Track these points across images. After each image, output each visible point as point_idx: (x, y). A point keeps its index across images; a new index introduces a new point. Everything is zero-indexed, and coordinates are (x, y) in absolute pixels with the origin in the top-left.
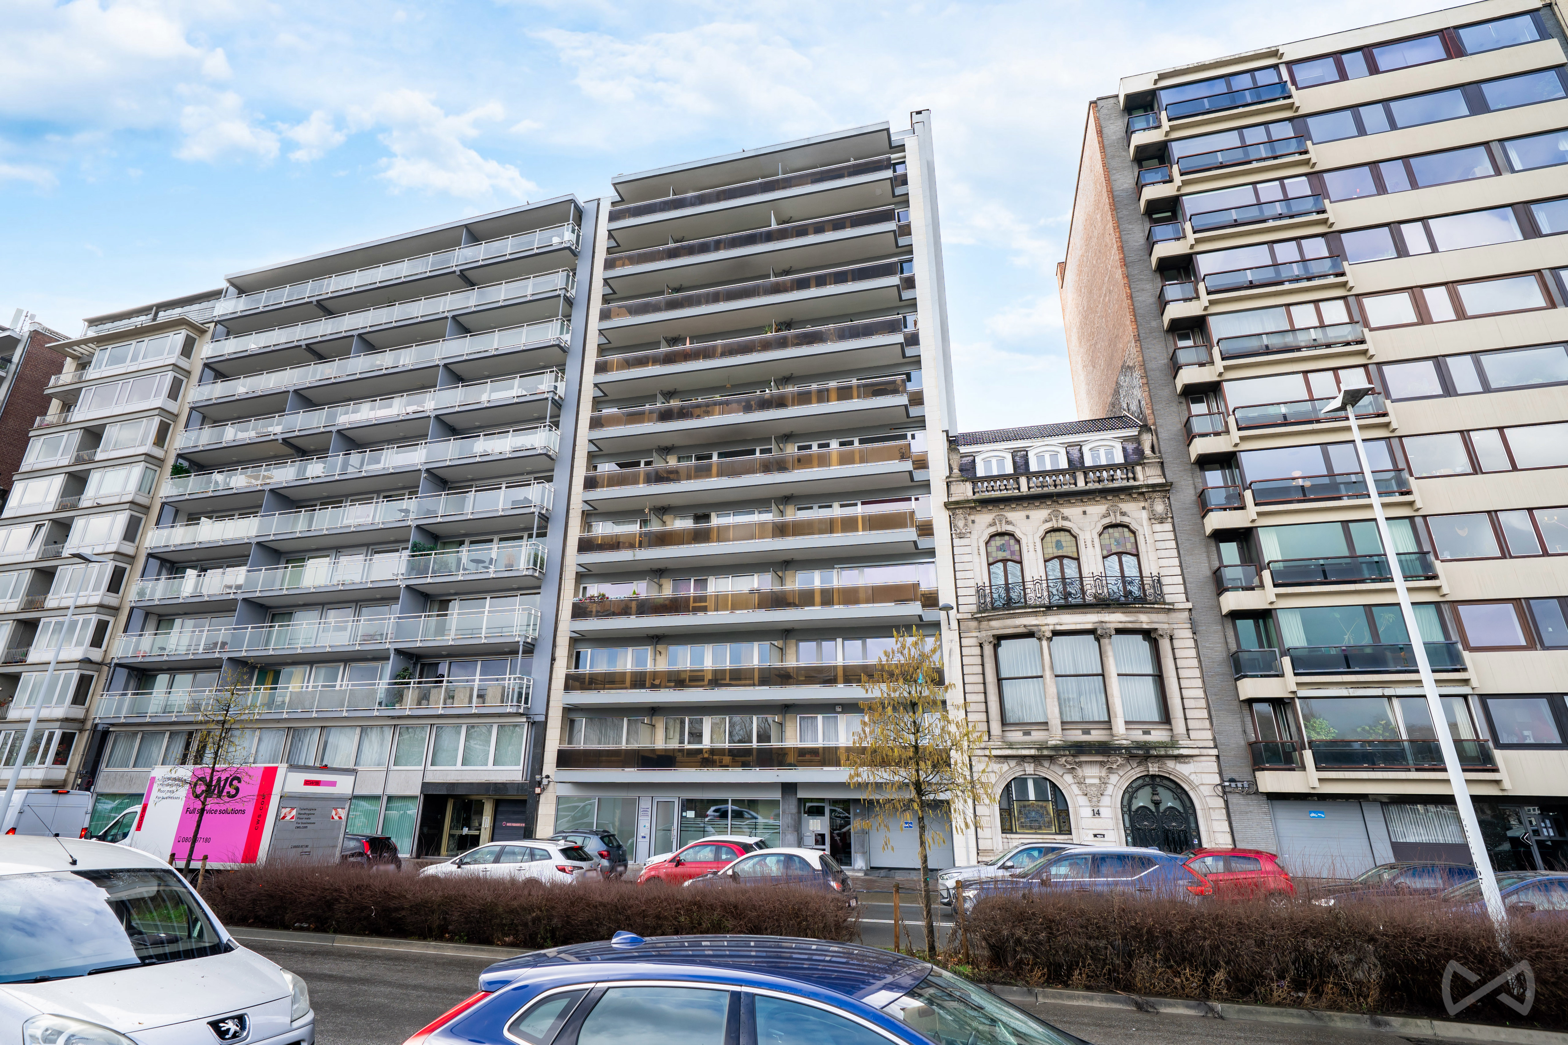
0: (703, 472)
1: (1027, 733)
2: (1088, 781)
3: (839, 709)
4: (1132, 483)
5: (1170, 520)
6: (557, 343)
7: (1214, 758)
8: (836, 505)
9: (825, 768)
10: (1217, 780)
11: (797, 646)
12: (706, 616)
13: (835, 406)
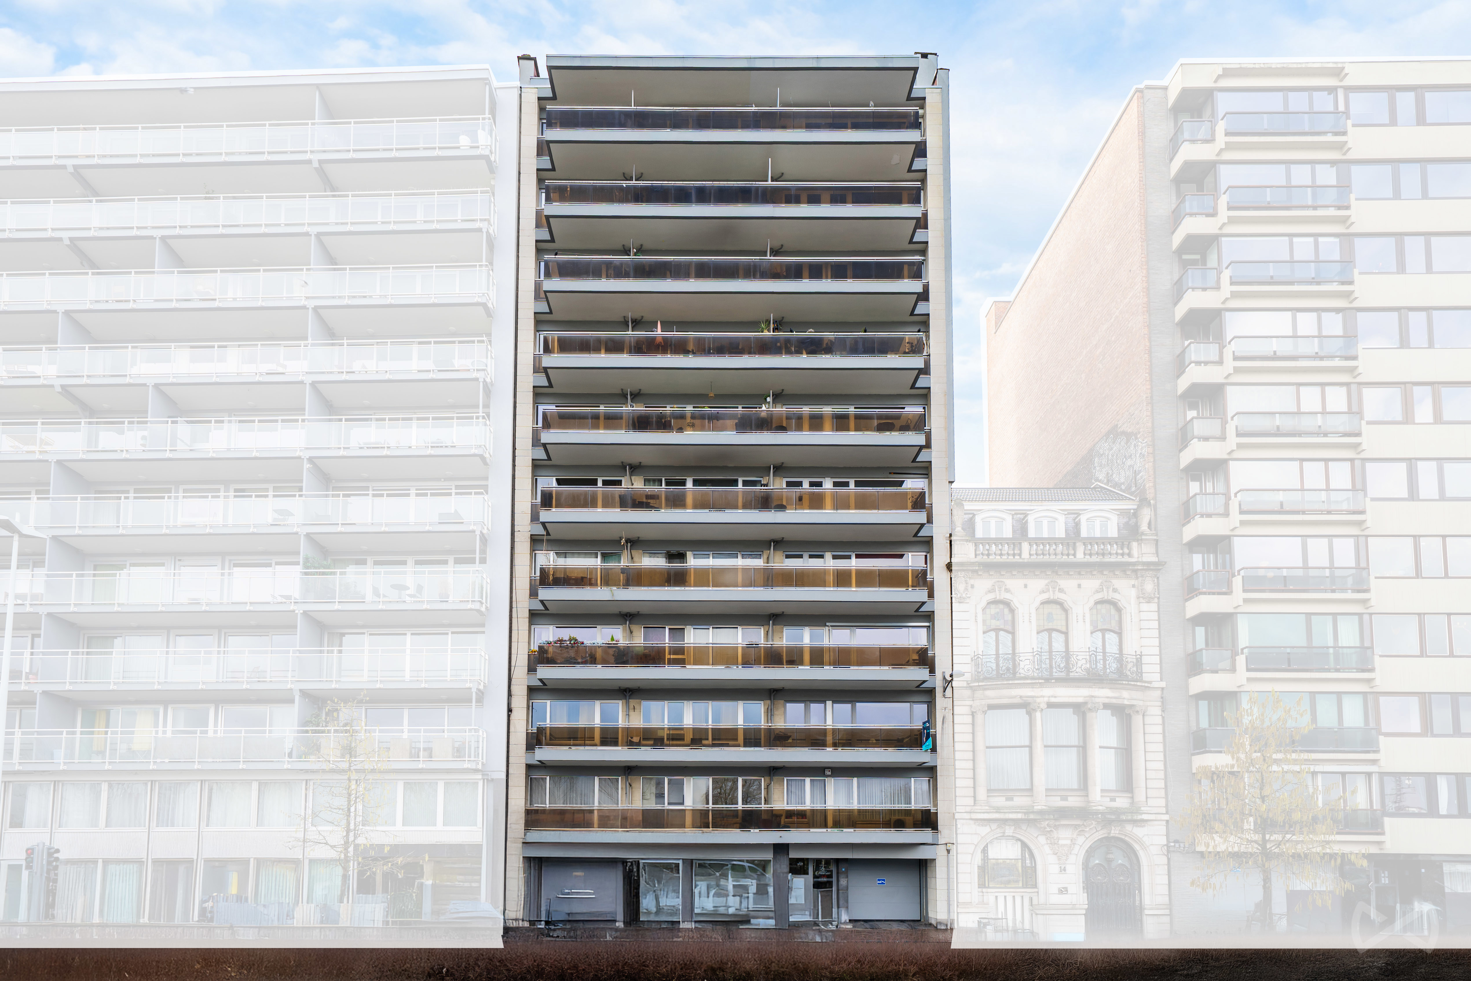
0: (677, 502)
1: (1010, 799)
2: (1061, 842)
3: (828, 773)
4: (1126, 559)
5: (1156, 600)
6: (484, 300)
7: (1164, 823)
8: (828, 555)
9: (812, 830)
10: (1164, 841)
11: (785, 707)
12: (683, 670)
13: (828, 437)
